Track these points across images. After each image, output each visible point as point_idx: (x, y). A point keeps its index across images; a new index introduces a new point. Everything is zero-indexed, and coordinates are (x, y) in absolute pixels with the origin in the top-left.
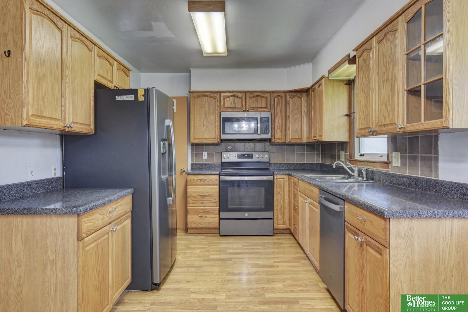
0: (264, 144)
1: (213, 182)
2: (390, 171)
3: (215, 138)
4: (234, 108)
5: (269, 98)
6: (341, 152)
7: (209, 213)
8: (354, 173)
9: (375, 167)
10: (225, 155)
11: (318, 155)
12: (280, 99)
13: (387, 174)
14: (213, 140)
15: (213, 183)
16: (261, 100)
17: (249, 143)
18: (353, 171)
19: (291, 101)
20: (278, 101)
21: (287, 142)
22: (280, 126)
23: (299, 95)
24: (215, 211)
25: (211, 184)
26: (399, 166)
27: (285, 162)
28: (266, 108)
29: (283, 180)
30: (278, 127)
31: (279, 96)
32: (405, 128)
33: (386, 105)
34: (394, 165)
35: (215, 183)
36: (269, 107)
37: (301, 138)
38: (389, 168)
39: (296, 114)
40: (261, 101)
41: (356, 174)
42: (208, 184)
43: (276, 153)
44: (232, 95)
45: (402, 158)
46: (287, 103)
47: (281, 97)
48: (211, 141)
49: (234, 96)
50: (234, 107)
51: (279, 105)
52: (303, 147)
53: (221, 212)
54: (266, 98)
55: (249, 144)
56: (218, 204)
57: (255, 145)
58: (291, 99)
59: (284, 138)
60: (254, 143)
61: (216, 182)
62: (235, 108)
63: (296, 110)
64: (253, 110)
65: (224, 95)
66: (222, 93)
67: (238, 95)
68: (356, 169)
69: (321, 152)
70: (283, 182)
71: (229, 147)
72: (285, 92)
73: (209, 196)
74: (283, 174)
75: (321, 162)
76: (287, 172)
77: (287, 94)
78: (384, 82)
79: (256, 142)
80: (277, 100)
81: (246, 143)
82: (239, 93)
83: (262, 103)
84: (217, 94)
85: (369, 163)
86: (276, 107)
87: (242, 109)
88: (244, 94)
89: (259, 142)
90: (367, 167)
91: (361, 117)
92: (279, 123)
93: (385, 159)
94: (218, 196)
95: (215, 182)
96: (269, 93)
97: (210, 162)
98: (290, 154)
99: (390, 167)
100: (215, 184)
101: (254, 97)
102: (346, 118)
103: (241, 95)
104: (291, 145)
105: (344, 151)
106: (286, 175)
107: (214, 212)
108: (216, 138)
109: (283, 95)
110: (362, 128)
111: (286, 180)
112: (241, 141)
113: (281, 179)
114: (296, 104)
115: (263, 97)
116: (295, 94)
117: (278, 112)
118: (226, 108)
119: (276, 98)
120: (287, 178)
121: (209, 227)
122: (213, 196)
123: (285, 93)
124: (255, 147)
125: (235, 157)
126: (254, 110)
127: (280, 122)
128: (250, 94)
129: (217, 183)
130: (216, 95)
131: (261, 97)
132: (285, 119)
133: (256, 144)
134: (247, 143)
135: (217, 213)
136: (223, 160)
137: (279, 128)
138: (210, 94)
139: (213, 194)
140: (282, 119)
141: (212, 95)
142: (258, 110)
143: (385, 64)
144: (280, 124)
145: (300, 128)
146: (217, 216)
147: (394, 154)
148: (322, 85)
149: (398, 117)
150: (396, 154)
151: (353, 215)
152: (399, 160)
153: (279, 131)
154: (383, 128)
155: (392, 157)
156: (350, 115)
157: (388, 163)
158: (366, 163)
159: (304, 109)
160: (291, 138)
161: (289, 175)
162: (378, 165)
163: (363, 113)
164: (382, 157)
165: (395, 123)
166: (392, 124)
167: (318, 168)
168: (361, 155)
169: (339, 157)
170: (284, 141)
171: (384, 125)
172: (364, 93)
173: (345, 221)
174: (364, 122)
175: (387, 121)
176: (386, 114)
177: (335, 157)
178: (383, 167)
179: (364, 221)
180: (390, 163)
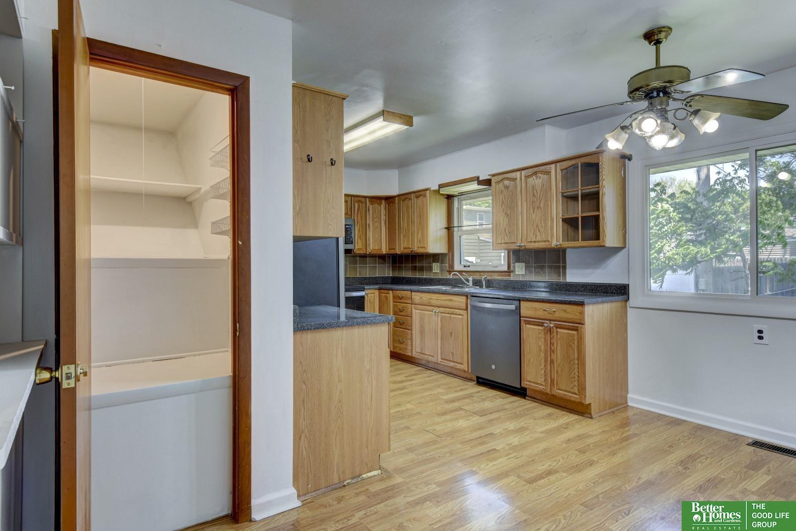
2: (512, 278)
5: (349, 203)
6: (434, 264)
8: (469, 282)
9: (491, 276)
11: (389, 267)
12: (360, 204)
13: (510, 281)
18: (468, 281)
19: (371, 208)
20: (359, 206)
21: (368, 253)
22: (360, 235)
23: (378, 201)
26: (524, 273)
29: (373, 295)
31: (359, 201)
32: (561, 245)
33: (537, 226)
34: (517, 273)
36: (350, 213)
37: (381, 249)
38: (510, 276)
39: (376, 222)
41: (471, 284)
45: (526, 267)
46: (367, 210)
47: (362, 202)
51: (359, 212)
52: (375, 258)
54: (347, 202)
58: (371, 206)
59: (364, 248)
63: (376, 218)
68: (471, 279)
69: (393, 264)
72: (365, 197)
74: (373, 289)
75: (391, 275)
76: (377, 287)
77: (367, 199)
78: (534, 208)
80: (357, 205)
85: (482, 273)
86: (357, 213)
90: (486, 276)
91: (501, 233)
92: (359, 231)
93: (505, 268)
96: (350, 197)
98: (362, 267)
99: (512, 275)
102: (446, 230)
104: (373, 256)
105: (439, 262)
106: (376, 289)
109: (363, 200)
110: (503, 242)
114: (376, 211)
116: (375, 201)
117: (359, 219)
119: (357, 203)
120: (377, 292)
123: (364, 199)
127: (361, 230)
132: (365, 227)
137: (360, 238)
140: (363, 227)
143: (536, 195)
145: (380, 238)
147: (517, 264)
148: (425, 196)
149: (552, 237)
150: (520, 264)
151: (535, 310)
152: (524, 269)
153: (359, 241)
154: (533, 244)
155: (514, 267)
156: (449, 228)
157: (509, 272)
158: (478, 273)
159: (383, 217)
160: (371, 248)
161: (380, 289)
162: (496, 274)
163: (505, 230)
164: (497, 267)
165: (548, 241)
166: (545, 241)
167: (390, 281)
168: (465, 266)
169: (430, 269)
170: (365, 252)
171: (535, 242)
172: (506, 214)
173: (520, 317)
174: (506, 238)
175: (539, 238)
176: (538, 233)
177: (421, 269)
178: (503, 276)
179: (554, 311)
180: (512, 272)
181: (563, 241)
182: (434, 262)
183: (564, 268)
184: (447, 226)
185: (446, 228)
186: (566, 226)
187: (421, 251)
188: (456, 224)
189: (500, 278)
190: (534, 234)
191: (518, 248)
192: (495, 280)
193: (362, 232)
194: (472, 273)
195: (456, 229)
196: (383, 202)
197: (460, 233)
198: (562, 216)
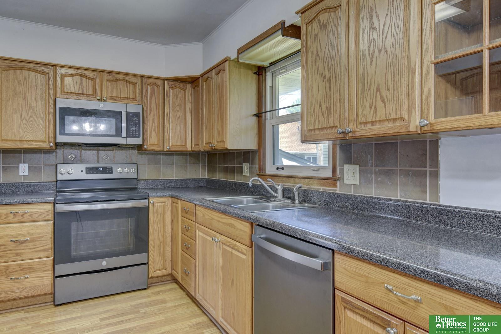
0: (128, 152)
1: (40, 215)
2: (338, 190)
3: (45, 141)
4: (80, 94)
5: (138, 85)
6: (244, 164)
7: (31, 271)
8: (277, 193)
9: (308, 184)
10: (62, 168)
11: (204, 168)
12: (155, 87)
13: (335, 194)
14: (41, 144)
15: (41, 218)
16: (127, 87)
17: (104, 150)
18: (276, 191)
19: (171, 94)
20: (153, 91)
21: (166, 150)
22: (155, 127)
23: (182, 85)
24: (44, 264)
25: (36, 219)
26: (358, 183)
27: (160, 178)
28: (134, 99)
29: (163, 204)
30: (153, 128)
31: (154, 84)
32: (432, 125)
33: (378, 89)
34: (346, 182)
35: (45, 217)
36: (139, 98)
37: (185, 145)
38: (336, 187)
39: (178, 111)
40: (126, 89)
41: (280, 195)
42: (31, 219)
43: (147, 165)
44: (77, 74)
45: (361, 172)
46: (165, 95)
47: (158, 86)
48: (36, 145)
49: (81, 75)
50: (80, 92)
51: (154, 96)
52: (184, 157)
53: (56, 266)
54: (135, 84)
55: (106, 151)
56: (51, 253)
57: (115, 154)
58: (171, 91)
59: (161, 144)
60: (113, 150)
61: (48, 215)
62: (83, 94)
63: (178, 105)
64: (113, 100)
65: (61, 71)
66: (58, 68)
67: (87, 74)
68: (280, 188)
69: (208, 164)
70: (163, 207)
71: (69, 157)
72: (162, 79)
73: (32, 240)
74: (163, 196)
75: (207, 177)
76: (169, 193)
77: (166, 82)
79: (117, 150)
80: (151, 89)
81: (99, 150)
82: (89, 72)
83: (129, 91)
84: (48, 68)
85: (297, 180)
86: (150, 99)
87: (95, 97)
88: (98, 74)
89: (122, 150)
90: (300, 185)
91: (314, 111)
92: (153, 122)
93: (329, 174)
94: (51, 239)
95: (45, 215)
96: (139, 78)
97: (34, 179)
98: (167, 167)
99: (338, 185)
100: (45, 219)
101: (114, 81)
102: (255, 117)
103: (94, 75)
104: (170, 153)
105: (249, 163)
106: (167, 197)
107: (44, 266)
108: (47, 141)
109: (159, 82)
110: (316, 127)
111: (167, 205)
112: (92, 148)
113: (159, 204)
114: (179, 97)
115: (130, 82)
116: (176, 84)
117: (152, 106)
118: (66, 92)
119: (150, 86)
120: (168, 201)
121: (33, 294)
122: (41, 240)
123: (162, 81)
124: (115, 157)
125: (82, 171)
126: (115, 100)
127: (156, 121)
128: (108, 74)
129: (51, 216)
130: (46, 70)
131: (127, 81)
132: (163, 117)
133: (117, 152)
134: (102, 150)
135: (50, 267)
136: (60, 177)
137: (154, 130)
138: (34, 67)
139: (42, 237)
140: (158, 117)
141: (40, 68)
142: (122, 101)
144: (156, 125)
145: (183, 132)
146: (50, 273)
147: (346, 167)
148: (225, 71)
149: (411, 107)
150: (352, 167)
151: (366, 282)
152: (357, 175)
153: (153, 134)
154: (369, 126)
155: (342, 171)
156: (259, 115)
157: (333, 180)
158: (292, 179)
159: (188, 105)
160: (171, 145)
161: (172, 197)
162: (315, 181)
163: (320, 105)
164: (318, 170)
165: (402, 119)
166: (395, 120)
167: (204, 184)
168: (278, 169)
169: (240, 171)
170: (161, 149)
171: (373, 123)
172: (322, 75)
173: (334, 288)
174: (321, 119)
175: (381, 115)
176: (380, 104)
177: (232, 171)
178: (324, 185)
179: (417, 301)
180: (339, 179)
181: (435, 118)
182: (244, 162)
183: (435, 175)
184: (255, 112)
185: (255, 115)
186: (443, 85)
187: (220, 146)
188: (269, 108)
189: (321, 188)
190: (371, 108)
191: (341, 136)
192: (314, 191)
193: (158, 124)
194: (284, 179)
195: (268, 115)
196: (189, 86)
197: (273, 122)
198: (435, 58)
